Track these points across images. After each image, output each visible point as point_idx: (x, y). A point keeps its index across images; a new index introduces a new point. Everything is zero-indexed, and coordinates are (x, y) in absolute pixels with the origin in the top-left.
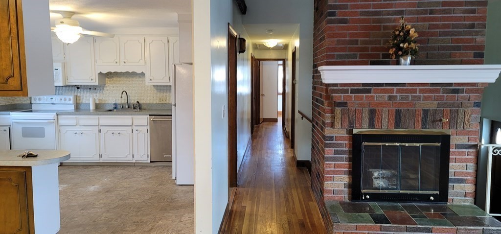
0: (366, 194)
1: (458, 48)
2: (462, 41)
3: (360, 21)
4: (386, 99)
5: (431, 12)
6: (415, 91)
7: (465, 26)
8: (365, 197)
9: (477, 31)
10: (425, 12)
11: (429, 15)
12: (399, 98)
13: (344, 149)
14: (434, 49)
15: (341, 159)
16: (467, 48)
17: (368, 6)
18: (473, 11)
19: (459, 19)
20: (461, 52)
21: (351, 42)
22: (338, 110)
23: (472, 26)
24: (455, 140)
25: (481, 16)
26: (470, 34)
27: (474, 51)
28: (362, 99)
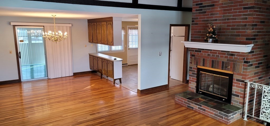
0: (200, 91)
1: (239, 35)
2: (241, 32)
3: (202, 24)
4: (207, 55)
5: (228, 19)
6: (216, 53)
7: (242, 26)
8: (200, 92)
9: (247, 28)
10: (225, 19)
11: (227, 21)
12: (211, 55)
13: (195, 73)
14: (228, 35)
15: (194, 76)
16: (242, 36)
17: (204, 18)
18: (246, 19)
19: (240, 22)
20: (240, 37)
21: (198, 32)
22: (193, 57)
23: (245, 25)
24: (235, 77)
25: (249, 21)
26: (244, 29)
27: (246, 37)
28: (199, 54)
